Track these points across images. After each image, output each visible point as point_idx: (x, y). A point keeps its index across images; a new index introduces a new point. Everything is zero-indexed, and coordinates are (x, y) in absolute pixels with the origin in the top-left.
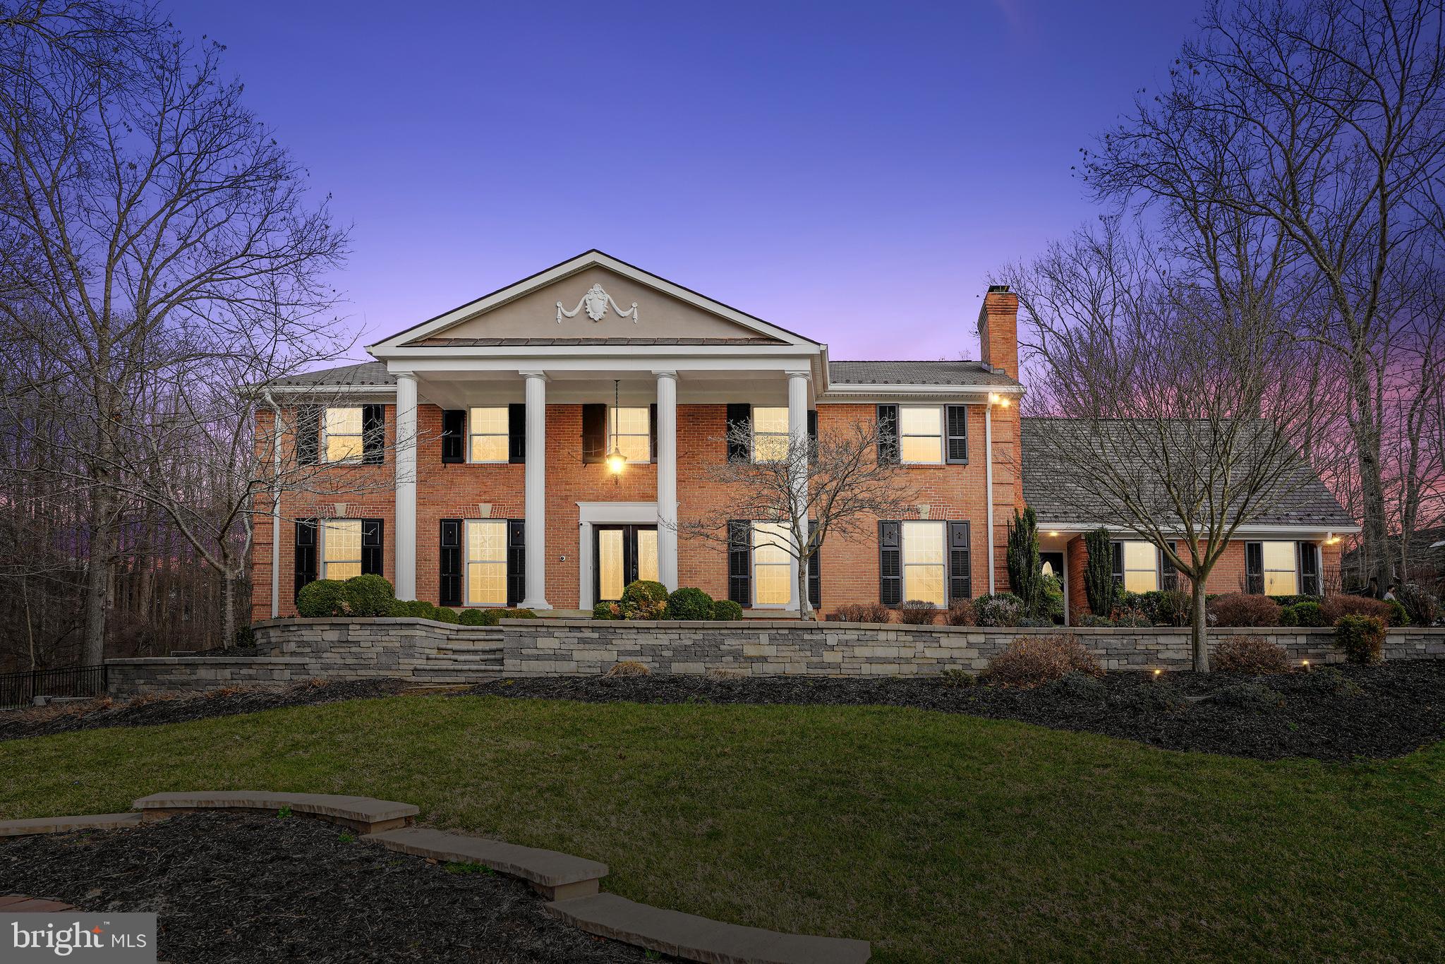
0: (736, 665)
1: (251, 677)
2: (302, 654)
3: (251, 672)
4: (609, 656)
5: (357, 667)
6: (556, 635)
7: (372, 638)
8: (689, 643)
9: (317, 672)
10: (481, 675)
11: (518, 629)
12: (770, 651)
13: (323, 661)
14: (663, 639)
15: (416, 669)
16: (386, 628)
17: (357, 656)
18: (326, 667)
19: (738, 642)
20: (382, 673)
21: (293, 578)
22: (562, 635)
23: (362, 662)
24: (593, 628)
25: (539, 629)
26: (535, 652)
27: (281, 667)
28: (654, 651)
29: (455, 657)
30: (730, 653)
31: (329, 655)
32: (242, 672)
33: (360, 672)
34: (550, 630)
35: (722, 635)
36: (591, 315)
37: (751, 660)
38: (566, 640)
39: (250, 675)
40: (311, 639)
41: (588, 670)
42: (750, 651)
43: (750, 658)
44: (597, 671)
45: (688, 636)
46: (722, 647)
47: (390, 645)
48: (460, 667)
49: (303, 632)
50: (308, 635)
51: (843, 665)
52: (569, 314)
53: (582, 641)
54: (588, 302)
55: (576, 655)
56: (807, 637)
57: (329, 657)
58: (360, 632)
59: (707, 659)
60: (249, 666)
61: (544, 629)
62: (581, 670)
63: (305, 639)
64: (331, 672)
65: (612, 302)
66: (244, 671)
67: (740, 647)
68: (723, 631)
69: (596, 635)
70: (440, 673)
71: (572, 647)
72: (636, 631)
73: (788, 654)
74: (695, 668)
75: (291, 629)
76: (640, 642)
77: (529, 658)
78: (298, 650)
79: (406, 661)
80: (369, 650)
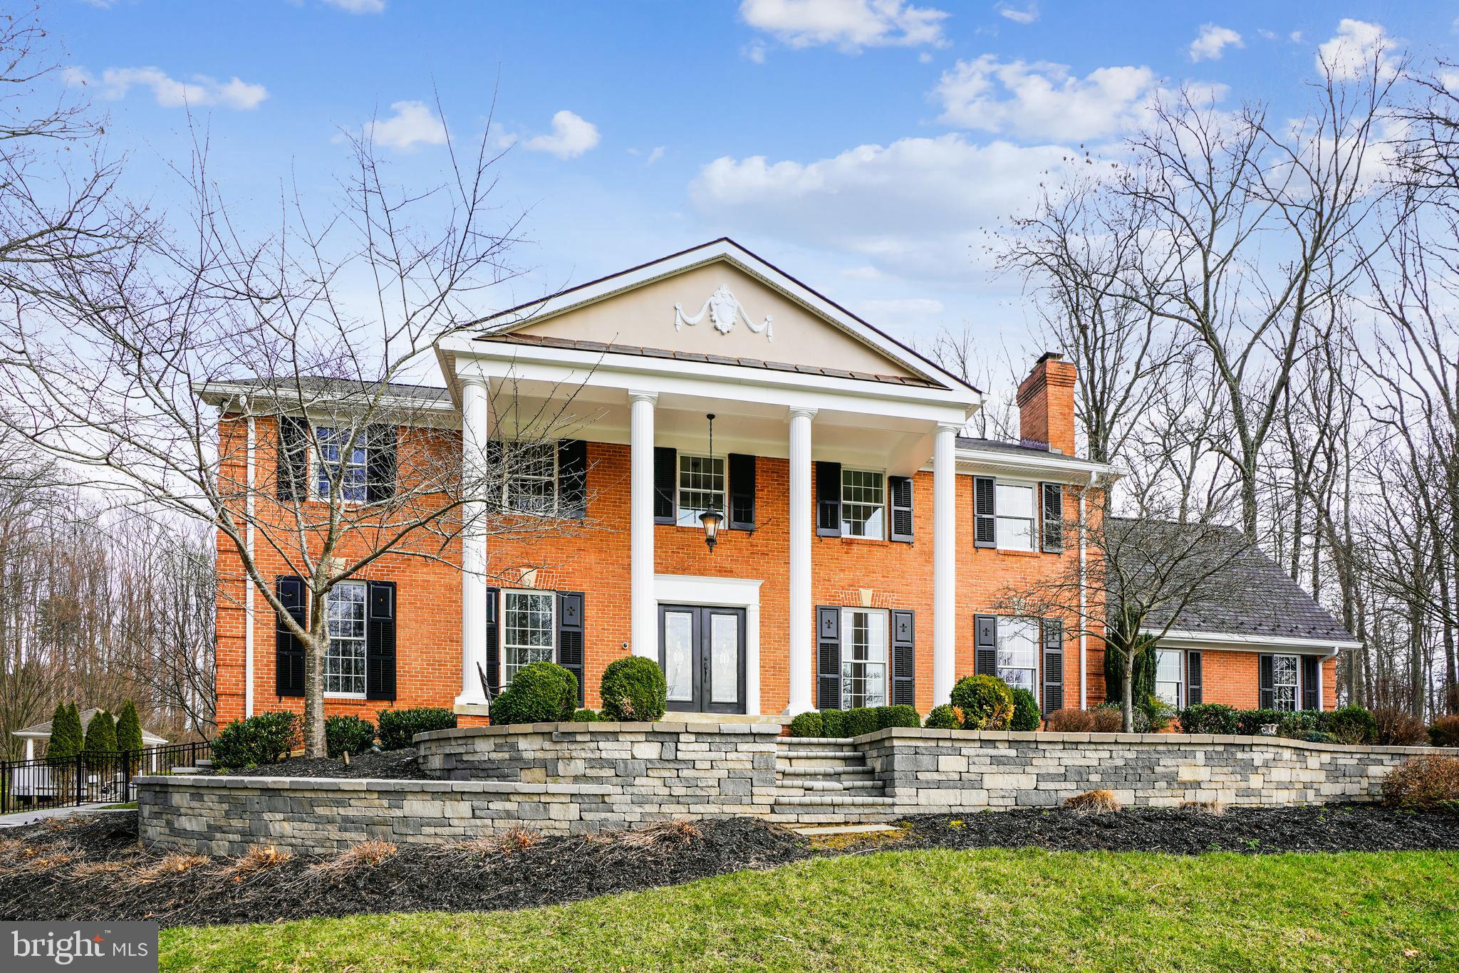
0: (1169, 793)
1: (508, 815)
2: (599, 780)
3: (511, 806)
4: (1026, 782)
5: (689, 800)
6: (964, 751)
7: (713, 755)
8: (1120, 763)
9: (625, 808)
10: (867, 811)
11: (914, 743)
12: (1203, 774)
13: (636, 790)
14: (1092, 757)
15: (777, 803)
16: (734, 739)
17: (690, 784)
18: (640, 801)
19: (1173, 762)
20: (727, 809)
21: (273, 658)
22: (972, 752)
23: (699, 792)
24: (1011, 743)
25: (941, 744)
26: (936, 776)
27: (563, 799)
28: (1081, 774)
29: (808, 784)
30: (1164, 776)
31: (643, 781)
32: (491, 805)
33: (693, 808)
34: (957, 745)
35: (1158, 752)
36: (719, 325)
37: (1185, 785)
38: (976, 759)
39: (507, 812)
40: (616, 755)
41: (1001, 802)
42: (1186, 774)
43: (1184, 783)
44: (1010, 802)
45: (1121, 753)
46: (1157, 769)
47: (738, 766)
48: (817, 799)
49: (601, 745)
50: (610, 750)
51: (1264, 792)
52: (690, 321)
53: (996, 761)
54: (714, 307)
55: (988, 781)
56: (1240, 755)
57: (646, 785)
58: (696, 746)
59: (1139, 785)
60: (505, 796)
61: (949, 744)
62: (994, 802)
63: (604, 755)
64: (648, 808)
65: (743, 310)
66: (497, 805)
67: (1174, 769)
68: (1160, 748)
69: (1013, 753)
70: (811, 809)
71: (983, 769)
72: (1061, 747)
73: (1222, 778)
74: (1122, 798)
75: (579, 738)
76: (1065, 762)
77: (929, 785)
78: (590, 772)
79: (764, 791)
80: (708, 774)
